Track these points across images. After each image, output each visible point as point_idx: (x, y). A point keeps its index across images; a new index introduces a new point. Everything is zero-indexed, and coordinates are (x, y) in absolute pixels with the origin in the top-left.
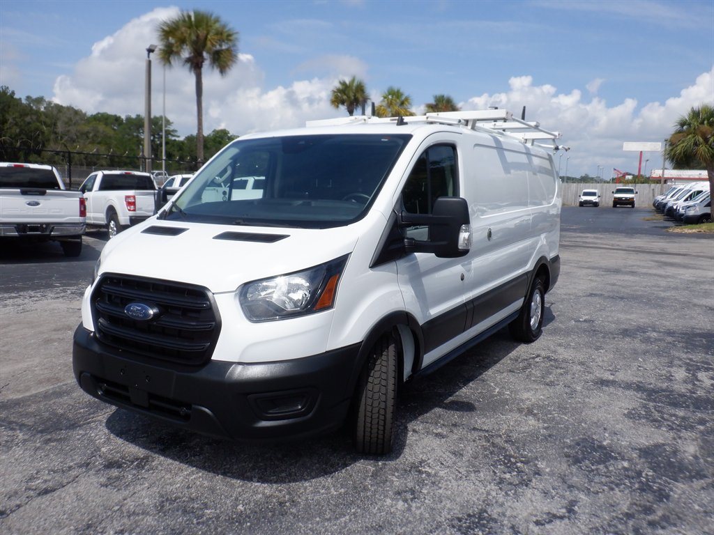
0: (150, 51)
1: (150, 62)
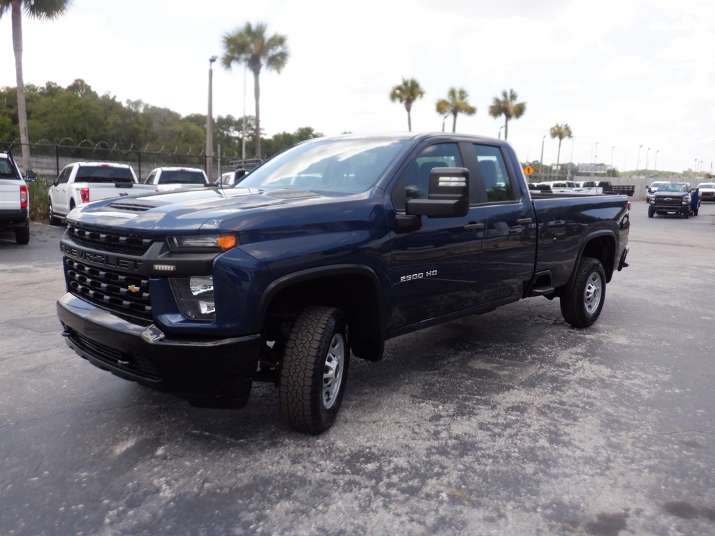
0: (212, 60)
1: (211, 72)
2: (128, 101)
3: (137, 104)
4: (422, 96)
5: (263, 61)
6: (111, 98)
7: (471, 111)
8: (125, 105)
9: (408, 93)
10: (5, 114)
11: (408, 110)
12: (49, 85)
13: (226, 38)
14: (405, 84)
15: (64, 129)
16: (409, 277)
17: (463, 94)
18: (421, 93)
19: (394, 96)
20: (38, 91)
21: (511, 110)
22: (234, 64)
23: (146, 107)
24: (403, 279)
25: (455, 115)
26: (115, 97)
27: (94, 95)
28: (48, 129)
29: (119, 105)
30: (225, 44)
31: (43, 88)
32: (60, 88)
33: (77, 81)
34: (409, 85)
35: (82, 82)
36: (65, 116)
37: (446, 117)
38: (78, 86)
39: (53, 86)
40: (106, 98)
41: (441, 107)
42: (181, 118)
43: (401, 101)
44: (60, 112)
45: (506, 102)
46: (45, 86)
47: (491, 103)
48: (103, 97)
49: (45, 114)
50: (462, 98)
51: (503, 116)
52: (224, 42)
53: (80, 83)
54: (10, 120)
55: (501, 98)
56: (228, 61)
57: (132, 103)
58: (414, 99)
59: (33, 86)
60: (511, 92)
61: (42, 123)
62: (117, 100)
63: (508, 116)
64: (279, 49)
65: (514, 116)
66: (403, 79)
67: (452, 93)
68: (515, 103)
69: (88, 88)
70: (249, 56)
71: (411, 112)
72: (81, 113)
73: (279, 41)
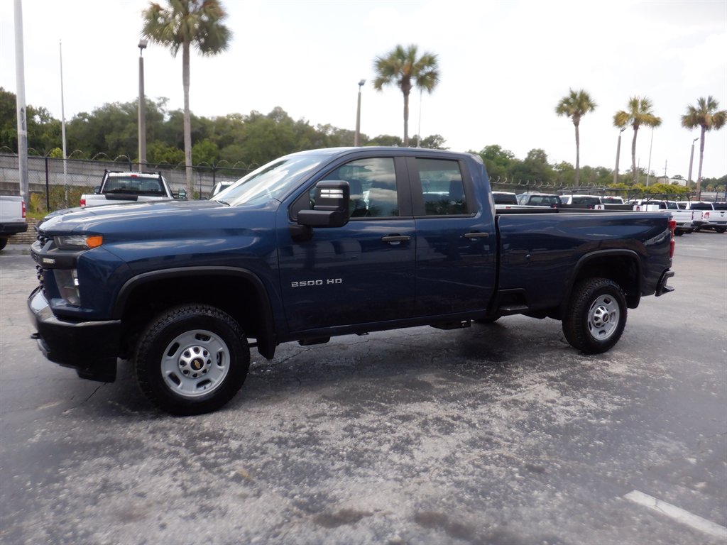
0: (361, 84)
1: (359, 95)
2: (319, 125)
3: (327, 127)
4: (592, 109)
5: (413, 81)
6: (305, 123)
7: (655, 122)
8: (316, 129)
9: (576, 106)
10: (213, 140)
11: (576, 124)
12: (253, 114)
13: (378, 62)
14: (574, 96)
15: (260, 153)
16: (303, 283)
17: (645, 105)
18: (592, 107)
19: (561, 110)
20: (243, 118)
21: (709, 120)
22: (384, 86)
23: (335, 129)
24: (295, 284)
25: (636, 128)
26: (308, 122)
27: (290, 121)
28: (247, 152)
29: (311, 129)
30: (376, 68)
31: (247, 116)
32: (261, 115)
33: (276, 108)
34: (578, 96)
35: (280, 108)
36: (261, 140)
37: (622, 131)
38: (277, 113)
39: (256, 114)
40: (300, 122)
41: (620, 120)
42: (369, 140)
43: (569, 115)
44: (259, 137)
45: (703, 111)
46: (249, 114)
47: (686, 112)
48: (299, 122)
49: (246, 139)
50: (644, 109)
51: (700, 127)
52: (376, 65)
53: (278, 110)
54: (216, 145)
55: (697, 106)
56: (379, 84)
57: (322, 127)
58: (583, 113)
59: (239, 114)
60: (710, 99)
61: (242, 147)
62: (310, 124)
63: (706, 127)
64: (428, 69)
65: (713, 127)
66: (572, 92)
67: (634, 104)
68: (714, 112)
69: (285, 115)
70: (400, 77)
71: (579, 126)
72: (274, 138)
73: (430, 61)
